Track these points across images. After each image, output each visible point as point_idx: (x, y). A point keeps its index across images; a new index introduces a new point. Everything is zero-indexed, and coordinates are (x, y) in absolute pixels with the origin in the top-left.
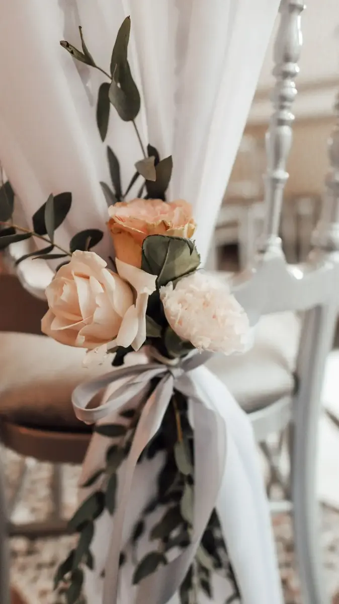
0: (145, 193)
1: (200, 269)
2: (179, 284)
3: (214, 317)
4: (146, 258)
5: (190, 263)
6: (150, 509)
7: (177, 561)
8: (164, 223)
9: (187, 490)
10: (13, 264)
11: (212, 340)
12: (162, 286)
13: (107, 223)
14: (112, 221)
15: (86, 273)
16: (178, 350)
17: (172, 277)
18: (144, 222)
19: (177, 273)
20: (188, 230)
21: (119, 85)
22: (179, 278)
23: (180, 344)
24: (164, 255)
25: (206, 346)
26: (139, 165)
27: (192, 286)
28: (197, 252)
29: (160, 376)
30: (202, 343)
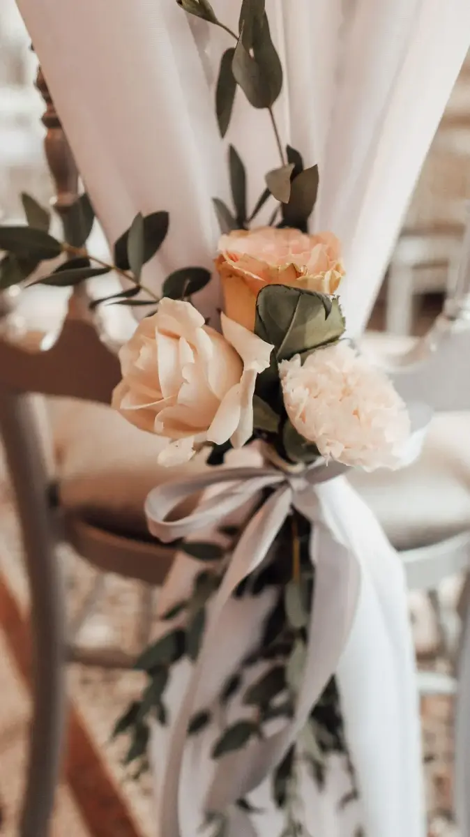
0: (279, 219)
1: (344, 339)
2: (309, 358)
3: (356, 413)
4: (260, 318)
5: (329, 329)
6: (250, 660)
7: (278, 737)
8: (293, 267)
9: (299, 646)
10: (86, 304)
11: (346, 448)
12: (285, 359)
13: (215, 260)
14: (221, 259)
15: (176, 331)
16: (300, 454)
17: (301, 347)
18: (265, 263)
19: (309, 342)
20: (330, 282)
21: (251, 52)
22: (310, 351)
23: (303, 445)
24: (290, 316)
25: (337, 455)
26: (272, 176)
27: (330, 364)
28: (341, 315)
29: (273, 487)
30: (331, 451)
